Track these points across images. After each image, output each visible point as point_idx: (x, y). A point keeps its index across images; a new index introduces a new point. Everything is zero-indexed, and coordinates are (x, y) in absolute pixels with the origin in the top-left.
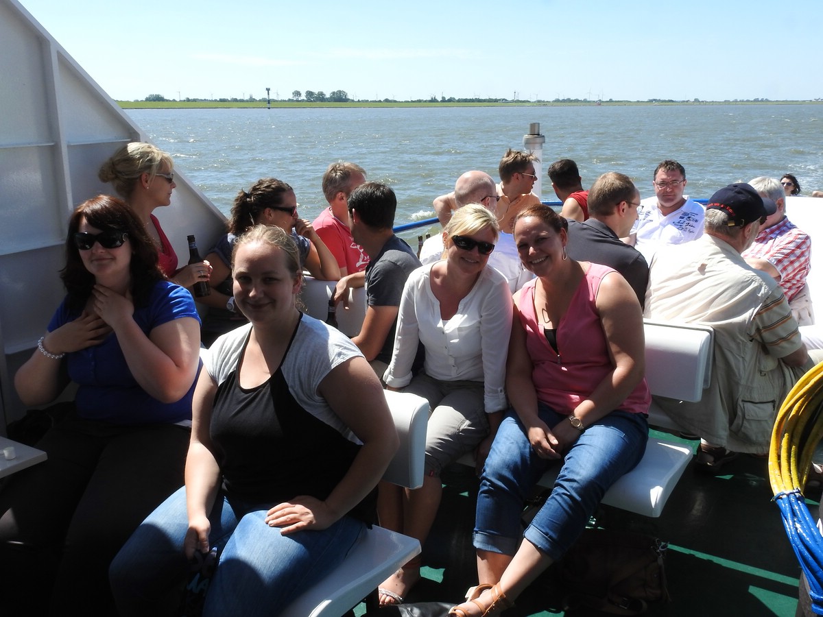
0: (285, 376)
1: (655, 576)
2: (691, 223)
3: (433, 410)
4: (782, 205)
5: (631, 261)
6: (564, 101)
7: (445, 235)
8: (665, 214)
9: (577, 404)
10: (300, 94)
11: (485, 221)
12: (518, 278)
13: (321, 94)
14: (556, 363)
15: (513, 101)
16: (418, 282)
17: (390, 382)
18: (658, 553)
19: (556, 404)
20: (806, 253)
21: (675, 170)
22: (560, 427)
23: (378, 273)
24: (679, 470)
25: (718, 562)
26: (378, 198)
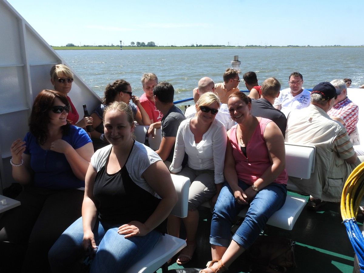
0: (127, 169)
1: (290, 256)
2: (306, 100)
3: (192, 183)
4: (345, 92)
5: (279, 117)
6: (250, 46)
7: (197, 106)
8: (294, 96)
9: (255, 180)
10: (134, 43)
11: (214, 99)
13: (143, 43)
14: (246, 162)
15: (228, 46)
16: (184, 126)
17: (172, 170)
18: (291, 246)
19: (246, 180)
20: (357, 114)
21: (298, 76)
22: (248, 190)
23: (167, 122)
24: (301, 209)
25: (318, 250)
26: (165, 90)
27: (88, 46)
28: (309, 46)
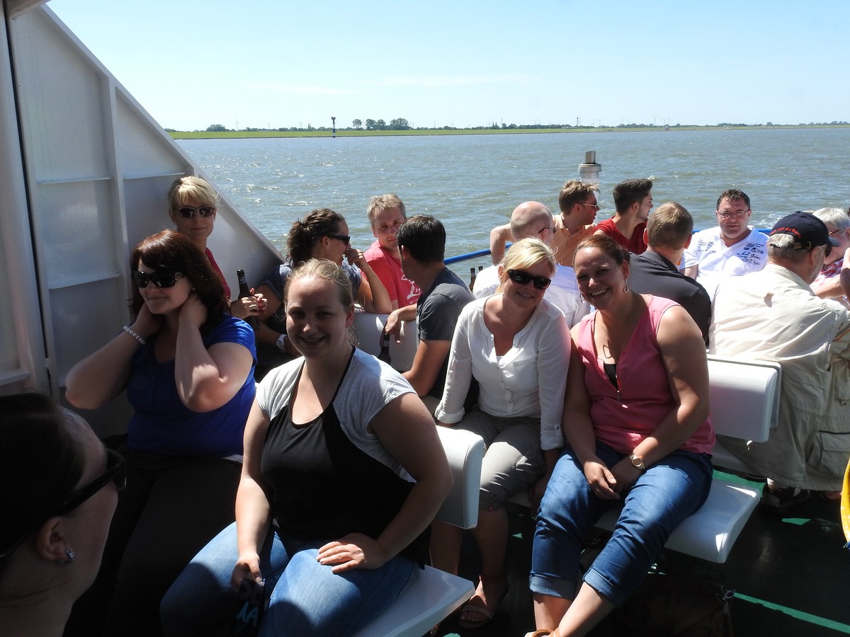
0: (337, 412)
1: (721, 625)
2: (756, 254)
3: (488, 448)
5: (692, 294)
6: (629, 126)
7: (500, 269)
8: (728, 245)
9: (638, 443)
10: (361, 123)
11: (542, 255)
12: (574, 312)
13: (382, 122)
14: (616, 399)
15: (576, 127)
16: (472, 315)
17: (442, 418)
18: (723, 600)
19: (615, 443)
21: (739, 199)
23: (430, 307)
24: (746, 514)
25: (789, 614)
26: (426, 232)
27: (255, 130)
28: (769, 124)
